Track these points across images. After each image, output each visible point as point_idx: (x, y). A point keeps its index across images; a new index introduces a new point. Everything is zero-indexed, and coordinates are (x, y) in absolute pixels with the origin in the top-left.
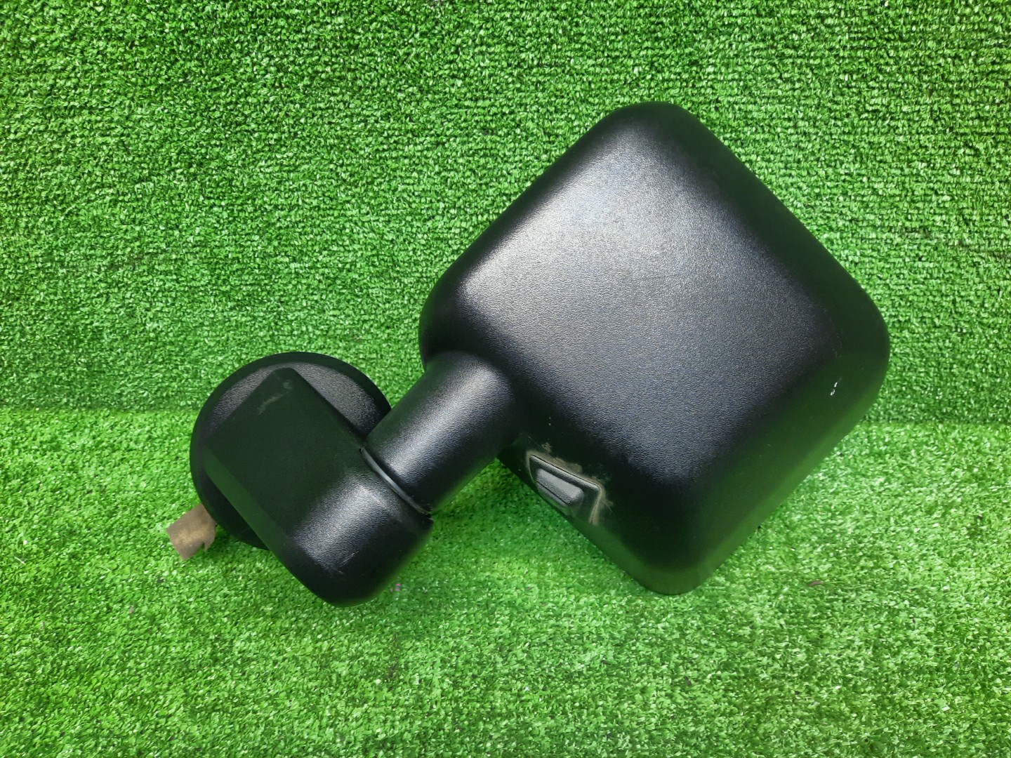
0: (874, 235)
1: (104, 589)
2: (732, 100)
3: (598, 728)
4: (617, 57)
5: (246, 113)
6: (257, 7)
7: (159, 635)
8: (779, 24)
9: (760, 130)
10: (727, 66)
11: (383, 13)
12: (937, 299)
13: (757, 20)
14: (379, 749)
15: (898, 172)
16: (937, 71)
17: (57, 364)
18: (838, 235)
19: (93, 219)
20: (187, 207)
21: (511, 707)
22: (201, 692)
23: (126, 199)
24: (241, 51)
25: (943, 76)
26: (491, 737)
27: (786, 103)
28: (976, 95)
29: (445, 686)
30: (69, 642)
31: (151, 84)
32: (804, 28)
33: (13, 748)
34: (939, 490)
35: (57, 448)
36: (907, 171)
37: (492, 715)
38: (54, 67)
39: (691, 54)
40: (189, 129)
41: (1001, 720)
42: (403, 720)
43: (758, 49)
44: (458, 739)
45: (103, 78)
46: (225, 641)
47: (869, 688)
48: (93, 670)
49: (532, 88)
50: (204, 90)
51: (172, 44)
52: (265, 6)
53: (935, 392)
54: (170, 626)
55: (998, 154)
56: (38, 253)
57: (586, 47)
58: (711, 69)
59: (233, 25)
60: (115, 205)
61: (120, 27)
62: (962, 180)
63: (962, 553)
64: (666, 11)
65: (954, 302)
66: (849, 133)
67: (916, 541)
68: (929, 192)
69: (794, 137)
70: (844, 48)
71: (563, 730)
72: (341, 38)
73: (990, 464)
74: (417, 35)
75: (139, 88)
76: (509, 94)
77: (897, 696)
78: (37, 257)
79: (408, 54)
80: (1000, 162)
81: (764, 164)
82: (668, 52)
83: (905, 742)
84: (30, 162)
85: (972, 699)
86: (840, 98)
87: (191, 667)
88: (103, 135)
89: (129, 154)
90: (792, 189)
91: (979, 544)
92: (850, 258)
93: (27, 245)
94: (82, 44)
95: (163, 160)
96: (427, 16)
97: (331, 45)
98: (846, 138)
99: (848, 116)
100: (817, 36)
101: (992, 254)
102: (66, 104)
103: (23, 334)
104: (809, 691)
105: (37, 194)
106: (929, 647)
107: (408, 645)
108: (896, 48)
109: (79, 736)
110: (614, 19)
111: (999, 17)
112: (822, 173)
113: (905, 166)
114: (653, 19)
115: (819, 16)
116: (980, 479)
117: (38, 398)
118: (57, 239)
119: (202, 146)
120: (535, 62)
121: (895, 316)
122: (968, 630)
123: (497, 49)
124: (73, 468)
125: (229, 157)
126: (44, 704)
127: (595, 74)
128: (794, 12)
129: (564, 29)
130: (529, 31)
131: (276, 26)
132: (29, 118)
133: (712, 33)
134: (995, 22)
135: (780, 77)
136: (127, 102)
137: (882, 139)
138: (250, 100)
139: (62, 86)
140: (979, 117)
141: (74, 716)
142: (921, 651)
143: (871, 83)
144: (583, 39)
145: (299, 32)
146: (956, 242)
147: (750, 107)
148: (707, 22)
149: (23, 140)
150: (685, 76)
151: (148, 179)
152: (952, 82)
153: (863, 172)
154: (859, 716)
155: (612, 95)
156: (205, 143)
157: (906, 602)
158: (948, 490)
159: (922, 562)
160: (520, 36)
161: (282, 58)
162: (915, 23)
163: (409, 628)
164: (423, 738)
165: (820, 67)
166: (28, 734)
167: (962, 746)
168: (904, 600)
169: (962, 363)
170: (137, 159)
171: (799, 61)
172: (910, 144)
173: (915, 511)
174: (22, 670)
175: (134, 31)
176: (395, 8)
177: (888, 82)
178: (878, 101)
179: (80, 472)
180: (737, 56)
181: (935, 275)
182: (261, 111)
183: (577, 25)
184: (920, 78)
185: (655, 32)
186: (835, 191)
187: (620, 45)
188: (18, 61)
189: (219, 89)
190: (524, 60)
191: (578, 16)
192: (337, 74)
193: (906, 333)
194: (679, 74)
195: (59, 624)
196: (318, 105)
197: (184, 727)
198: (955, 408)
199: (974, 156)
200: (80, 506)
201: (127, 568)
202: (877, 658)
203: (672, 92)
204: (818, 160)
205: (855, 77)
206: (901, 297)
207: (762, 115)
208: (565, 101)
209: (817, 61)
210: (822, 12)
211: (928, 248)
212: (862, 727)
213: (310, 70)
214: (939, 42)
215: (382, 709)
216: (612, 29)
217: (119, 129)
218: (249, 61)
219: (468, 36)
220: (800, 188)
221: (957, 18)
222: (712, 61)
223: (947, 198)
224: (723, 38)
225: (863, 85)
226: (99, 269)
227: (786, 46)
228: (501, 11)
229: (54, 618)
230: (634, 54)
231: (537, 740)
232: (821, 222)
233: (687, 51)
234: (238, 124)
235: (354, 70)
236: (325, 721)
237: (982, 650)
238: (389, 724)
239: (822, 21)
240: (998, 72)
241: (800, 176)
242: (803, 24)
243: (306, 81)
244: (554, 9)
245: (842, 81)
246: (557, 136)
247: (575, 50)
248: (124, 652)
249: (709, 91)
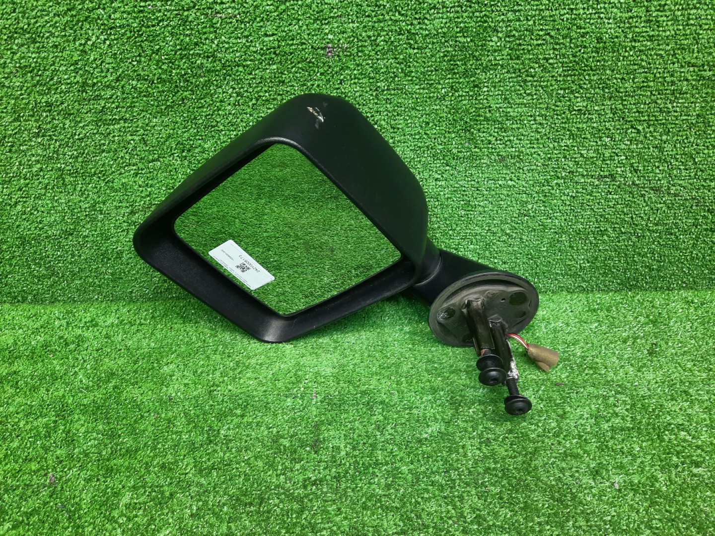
0: (583, 180)
1: (137, 405)
2: (498, 106)
3: (439, 468)
4: (432, 84)
5: (218, 120)
6: (227, 61)
7: (175, 429)
8: (523, 63)
9: (515, 122)
10: (495, 87)
11: (299, 63)
12: (622, 216)
13: (510, 62)
14: (313, 485)
15: (595, 144)
16: (613, 87)
17: (93, 274)
18: (562, 181)
19: (123, 184)
20: (180, 176)
21: (387, 459)
22: (204, 460)
23: (143, 172)
24: (217, 86)
25: (616, 89)
26: (377, 476)
27: (529, 107)
28: (635, 99)
29: (348, 449)
30: (119, 436)
31: (163, 105)
32: (537, 66)
33: (96, 495)
34: (630, 329)
35: (96, 325)
36: (599, 143)
37: (377, 464)
38: (105, 97)
39: (474, 81)
40: (184, 130)
41: (668, 454)
42: (325, 469)
43: (512, 78)
44: (359, 478)
45: (134, 102)
46: (215, 431)
47: (593, 441)
48: (137, 451)
49: (384, 102)
50: (194, 108)
51: (176, 82)
52: (231, 61)
53: (625, 273)
54: (180, 423)
55: (650, 132)
56: (87, 206)
57: (415, 79)
58: (485, 89)
59: (213, 71)
60: (136, 176)
61: (146, 73)
62: (632, 147)
63: (645, 364)
64: (460, 58)
65: (632, 218)
66: (565, 123)
67: (618, 358)
68: (613, 154)
69: (534, 126)
70: (560, 75)
71: (418, 470)
72: (275, 77)
73: (660, 313)
74: (318, 74)
75: (155, 107)
76: (371, 106)
77: (610, 444)
78: (86, 208)
79: (313, 85)
80: (652, 136)
81: (518, 142)
82: (461, 80)
83: (615, 468)
84: (86, 151)
85: (653, 442)
86: (559, 103)
87: (196, 446)
88: (131, 135)
89: (147, 146)
90: (534, 156)
91: (655, 359)
92: (570, 194)
93: (80, 201)
94: (123, 83)
95: (167, 149)
96: (324, 64)
97: (269, 81)
98: (564, 125)
99: (564, 113)
100: (545, 69)
101: (652, 189)
102: (110, 117)
103: (73, 256)
104: (559, 443)
105: (89, 170)
106: (627, 416)
107: (324, 428)
108: (589, 75)
109: (134, 487)
110: (430, 63)
111: (644, 57)
112: (551, 146)
113: (598, 140)
114: (452, 63)
115: (545, 59)
116: (654, 322)
117: (79, 296)
118: (99, 197)
119: (191, 140)
120: (386, 88)
121: (598, 227)
122: (649, 406)
123: (364, 81)
124: (107, 337)
125: (206, 146)
126: (109, 471)
127: (420, 94)
128: (531, 57)
129: (402, 69)
130: (382, 70)
131: (237, 71)
132: (88, 126)
133: (485, 69)
134: (642, 60)
135: (525, 93)
136: (148, 116)
137: (584, 126)
138: (220, 112)
139: (109, 107)
140: (638, 112)
141: (128, 477)
142: (623, 419)
143: (576, 95)
144: (413, 74)
145: (251, 74)
146: (631, 183)
147: (509, 110)
148: (482, 64)
149: (82, 139)
150: (471, 93)
151: (157, 160)
152: (622, 93)
153: (575, 144)
154: (589, 455)
155: (430, 105)
156: (192, 138)
157: (613, 392)
158: (635, 329)
159: (621, 370)
160: (377, 73)
161: (240, 89)
162: (598, 61)
163: (323, 419)
164: (337, 478)
165: (547, 86)
166: (103, 487)
167: (647, 469)
168: (611, 391)
169: (639, 254)
170: (151, 149)
171: (535, 84)
172: (600, 128)
173: (616, 341)
174: (93, 453)
175: (155, 75)
176: (307, 59)
177: (586, 94)
178: (581, 104)
179: (112, 339)
180: (500, 81)
181: (620, 202)
182: (227, 118)
183: (409, 67)
184: (603, 90)
185: (453, 69)
186: (559, 156)
187: (434, 77)
188: (84, 94)
189: (203, 107)
190: (379, 87)
191: (410, 62)
192: (272, 97)
193: (605, 237)
194: (468, 92)
195: (112, 427)
196: (260, 115)
197: (196, 479)
198: (638, 282)
199: (637, 133)
200: (115, 358)
201: (150, 393)
202: (597, 424)
203: (464, 102)
204: (548, 138)
205: (567, 91)
206: (601, 216)
207: (516, 114)
208: (403, 109)
209: (545, 84)
210: (547, 56)
211: (615, 187)
212: (591, 461)
213: (256, 95)
214: (613, 71)
215: (312, 464)
216: (429, 69)
217: (142, 131)
218: (221, 91)
219: (347, 74)
220: (539, 155)
221: (621, 58)
222: (486, 84)
223: (623, 158)
224: (492, 72)
225: (572, 96)
226: (124, 215)
227: (527, 76)
228: (366, 60)
229: (109, 423)
230: (441, 82)
231: (403, 476)
232: (552, 174)
233: (472, 79)
234: (213, 127)
235: (281, 95)
236: (279, 472)
237: (658, 416)
238: (317, 471)
239: (547, 61)
240: (646, 87)
241: (539, 148)
242: (536, 63)
243: (254, 101)
244: (396, 58)
245: (560, 94)
246: (398, 129)
247: (409, 80)
248: (154, 440)
249: (485, 101)
